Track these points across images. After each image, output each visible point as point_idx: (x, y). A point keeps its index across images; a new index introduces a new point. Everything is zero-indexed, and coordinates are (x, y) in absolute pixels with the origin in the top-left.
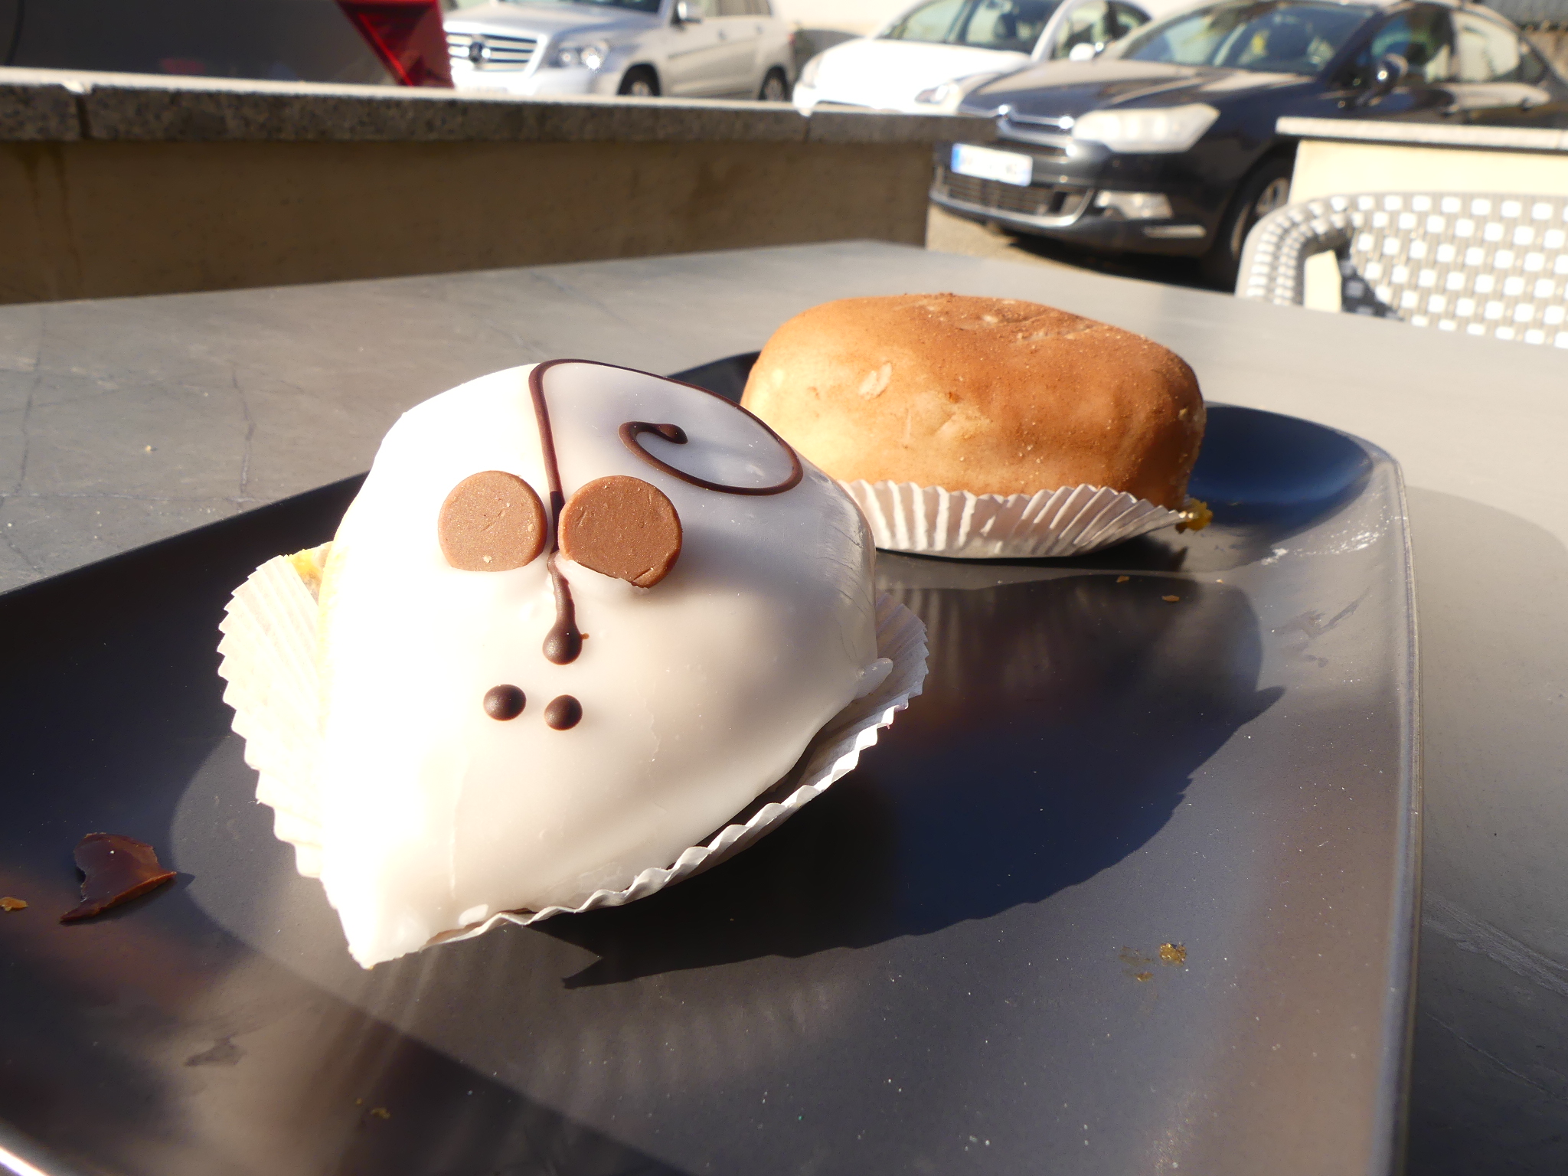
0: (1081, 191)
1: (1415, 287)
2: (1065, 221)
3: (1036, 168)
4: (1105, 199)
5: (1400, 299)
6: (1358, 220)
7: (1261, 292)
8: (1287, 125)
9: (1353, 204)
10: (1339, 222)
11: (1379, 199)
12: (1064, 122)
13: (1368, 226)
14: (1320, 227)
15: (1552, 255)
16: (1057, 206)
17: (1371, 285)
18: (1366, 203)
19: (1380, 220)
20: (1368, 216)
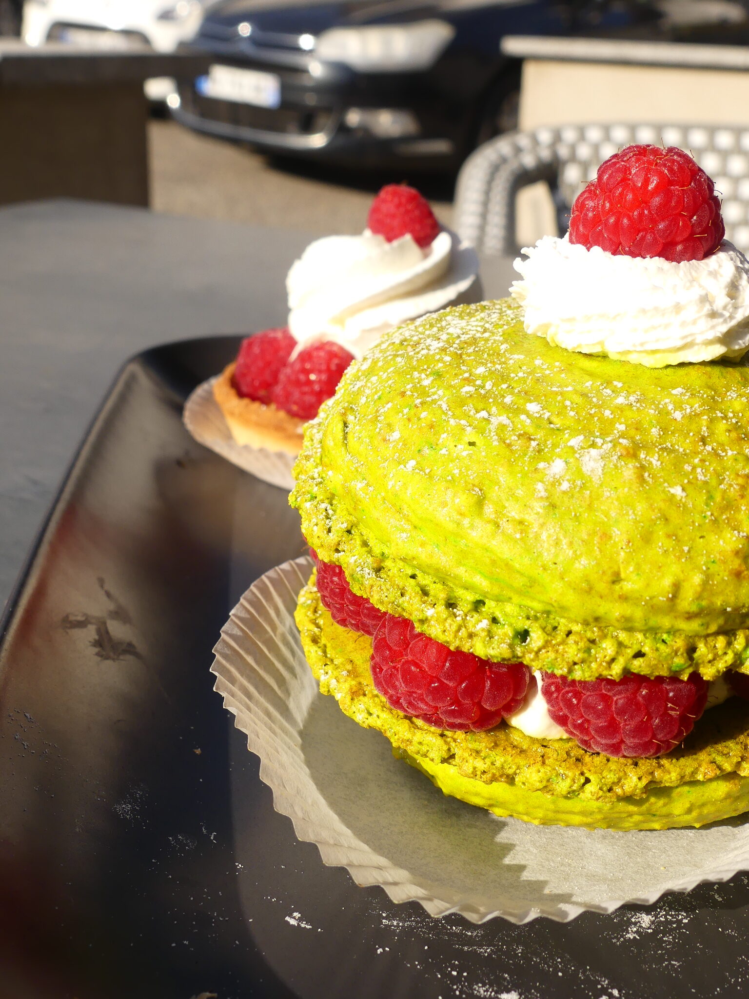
0: (328, 110)
2: (317, 141)
3: (285, 89)
4: (354, 118)
6: (563, 152)
8: (514, 45)
9: (557, 137)
10: (545, 154)
11: (581, 131)
12: (306, 41)
13: (573, 158)
14: (529, 161)
15: (736, 180)
16: (307, 126)
18: (569, 136)
19: (584, 152)
20: (573, 148)
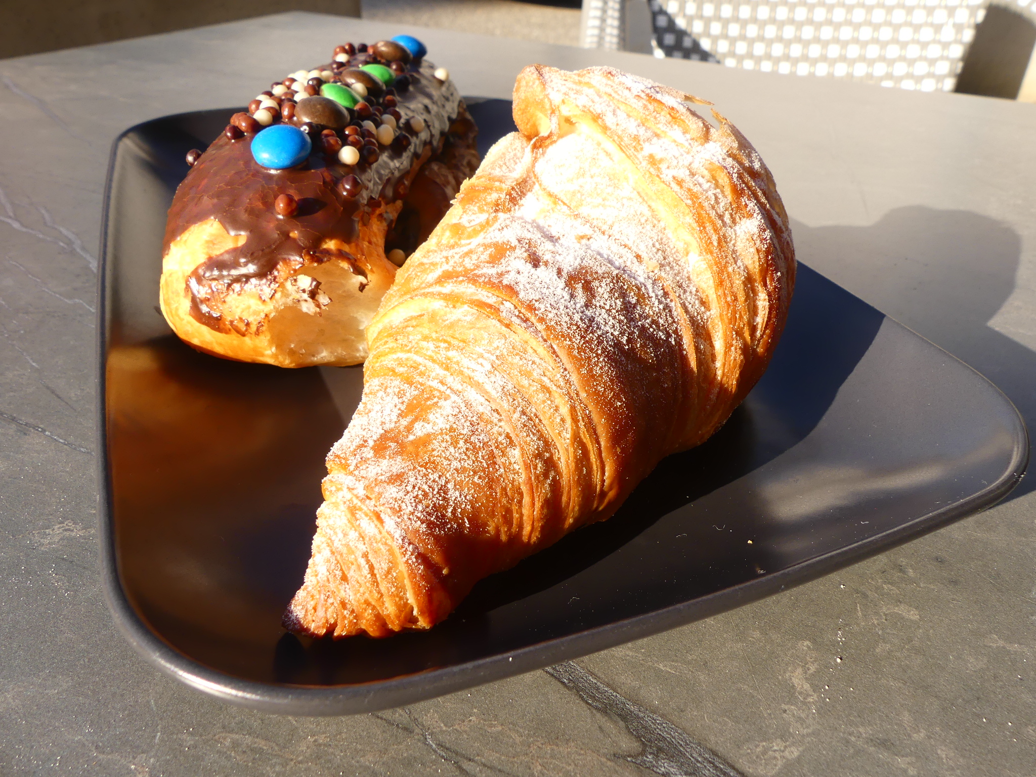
1: (701, 17)
5: (692, 26)
7: (594, 46)
17: (673, 17)
